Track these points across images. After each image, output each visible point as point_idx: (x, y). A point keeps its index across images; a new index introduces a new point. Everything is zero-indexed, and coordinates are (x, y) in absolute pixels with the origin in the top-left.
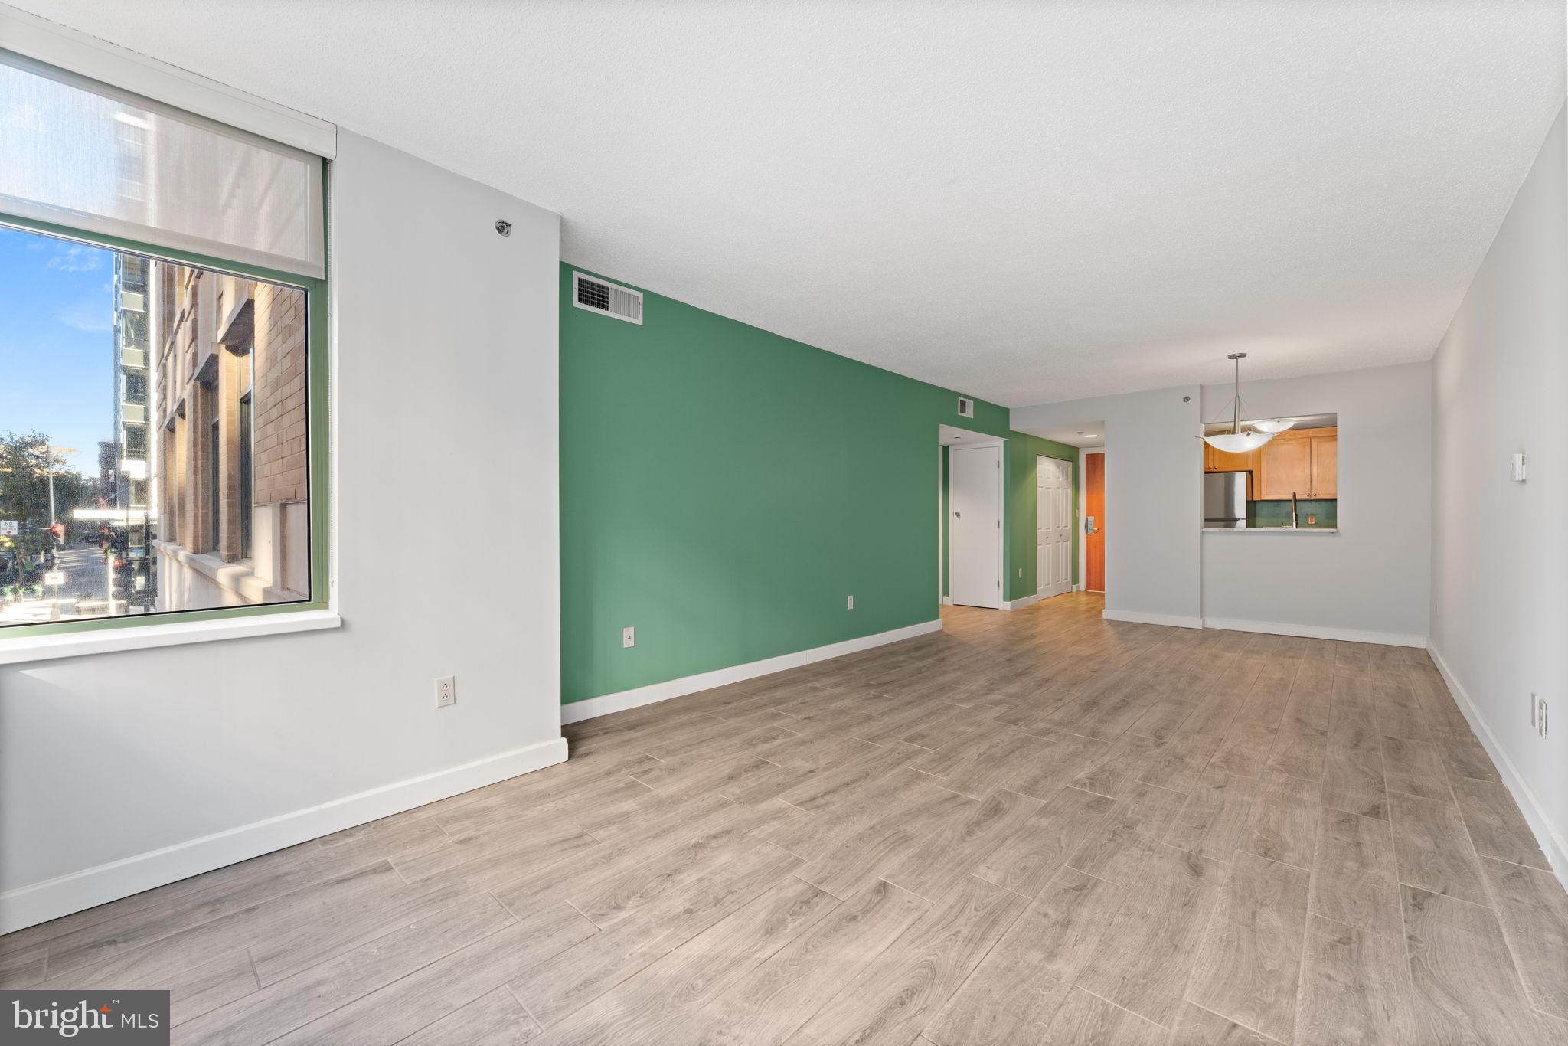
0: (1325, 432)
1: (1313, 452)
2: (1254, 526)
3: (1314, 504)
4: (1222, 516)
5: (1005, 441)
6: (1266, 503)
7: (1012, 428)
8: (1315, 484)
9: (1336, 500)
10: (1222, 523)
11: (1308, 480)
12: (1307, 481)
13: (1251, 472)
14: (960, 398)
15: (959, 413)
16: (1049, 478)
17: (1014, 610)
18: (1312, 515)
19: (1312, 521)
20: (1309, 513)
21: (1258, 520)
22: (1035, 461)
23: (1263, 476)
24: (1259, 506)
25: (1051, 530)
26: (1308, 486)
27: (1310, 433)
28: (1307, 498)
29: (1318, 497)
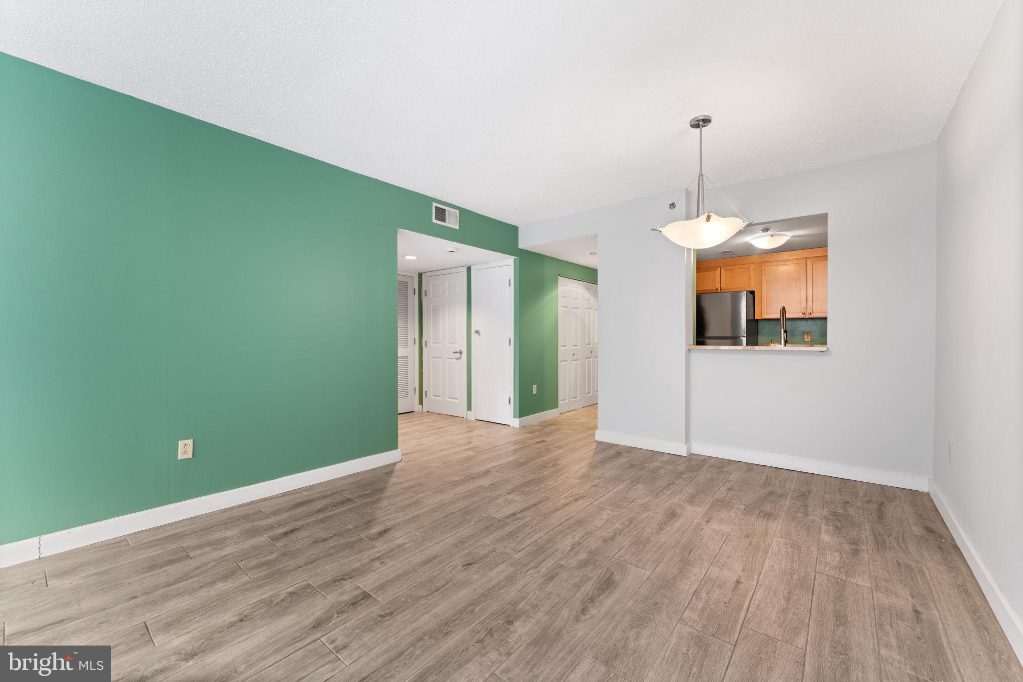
0: (818, 252)
1: (808, 271)
2: (756, 344)
3: (810, 322)
4: (729, 334)
5: (515, 259)
6: (767, 322)
7: (521, 246)
8: (810, 303)
9: (826, 318)
10: (729, 341)
11: (804, 299)
12: (802, 299)
13: (752, 293)
14: (434, 204)
15: (434, 221)
16: (577, 299)
17: (523, 427)
18: (809, 333)
19: (807, 339)
20: (806, 331)
21: (761, 338)
22: (556, 281)
23: (764, 295)
24: (761, 324)
25: (578, 347)
26: (804, 305)
27: (805, 254)
28: (803, 316)
29: (813, 316)
